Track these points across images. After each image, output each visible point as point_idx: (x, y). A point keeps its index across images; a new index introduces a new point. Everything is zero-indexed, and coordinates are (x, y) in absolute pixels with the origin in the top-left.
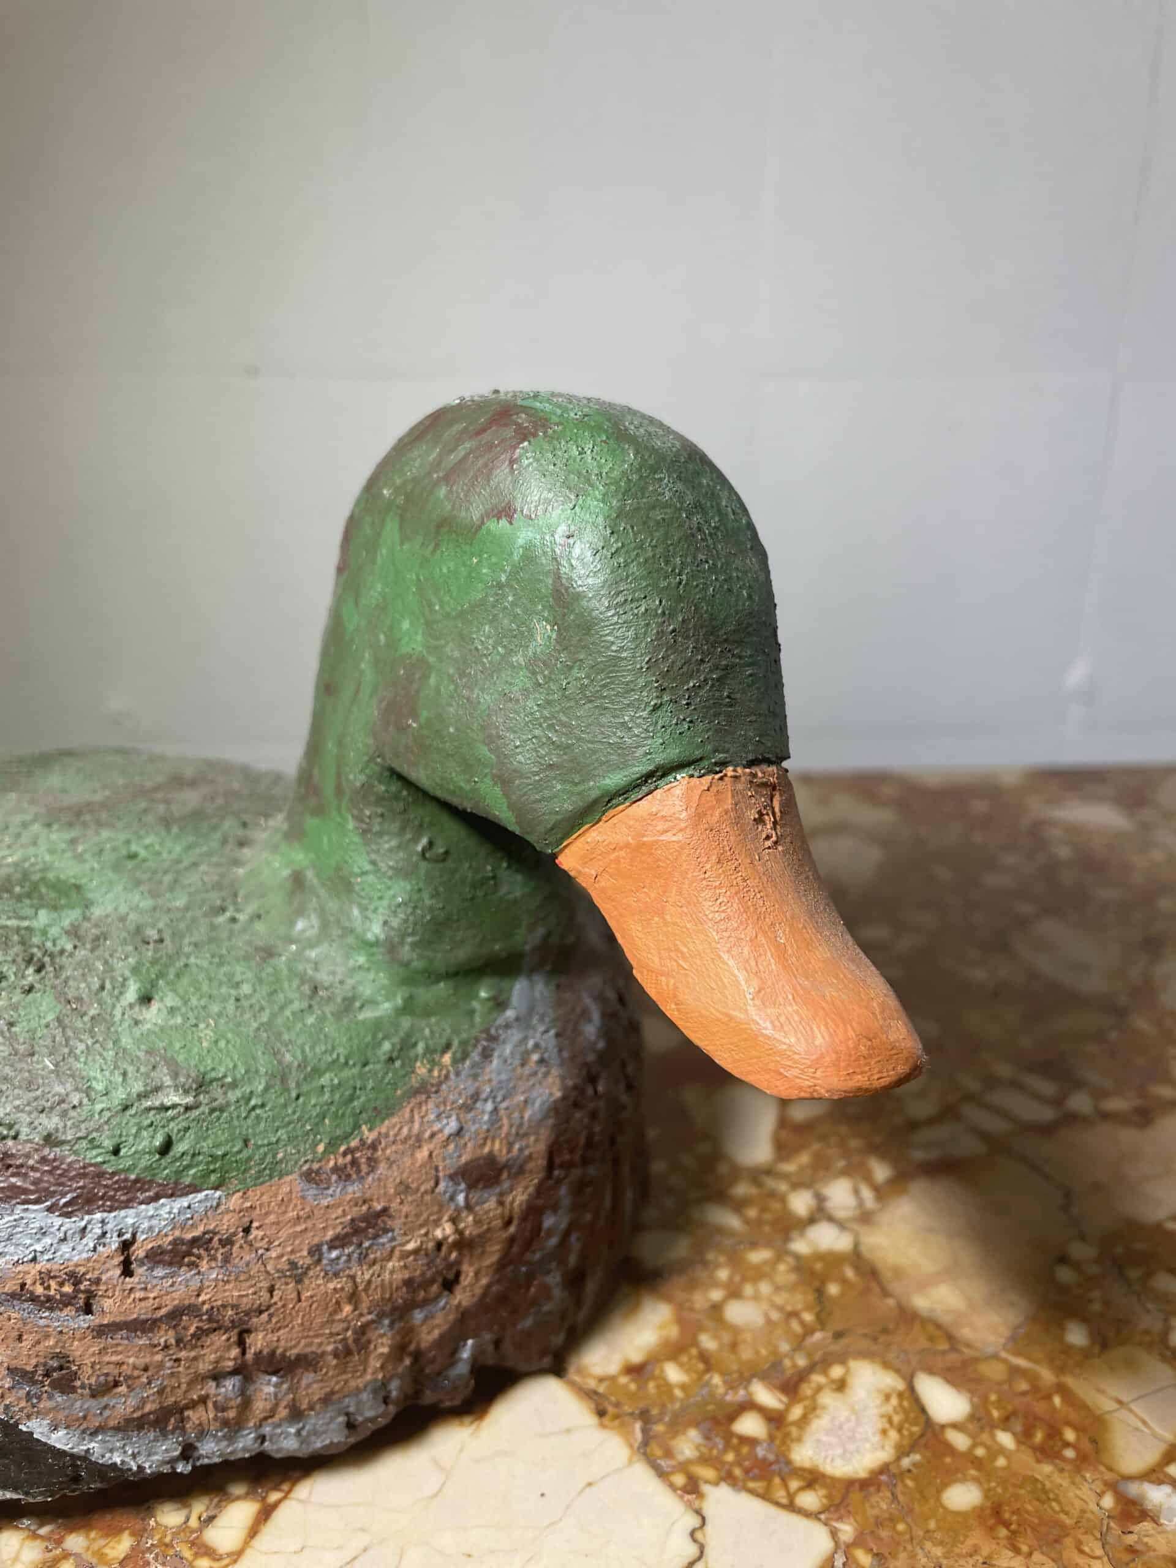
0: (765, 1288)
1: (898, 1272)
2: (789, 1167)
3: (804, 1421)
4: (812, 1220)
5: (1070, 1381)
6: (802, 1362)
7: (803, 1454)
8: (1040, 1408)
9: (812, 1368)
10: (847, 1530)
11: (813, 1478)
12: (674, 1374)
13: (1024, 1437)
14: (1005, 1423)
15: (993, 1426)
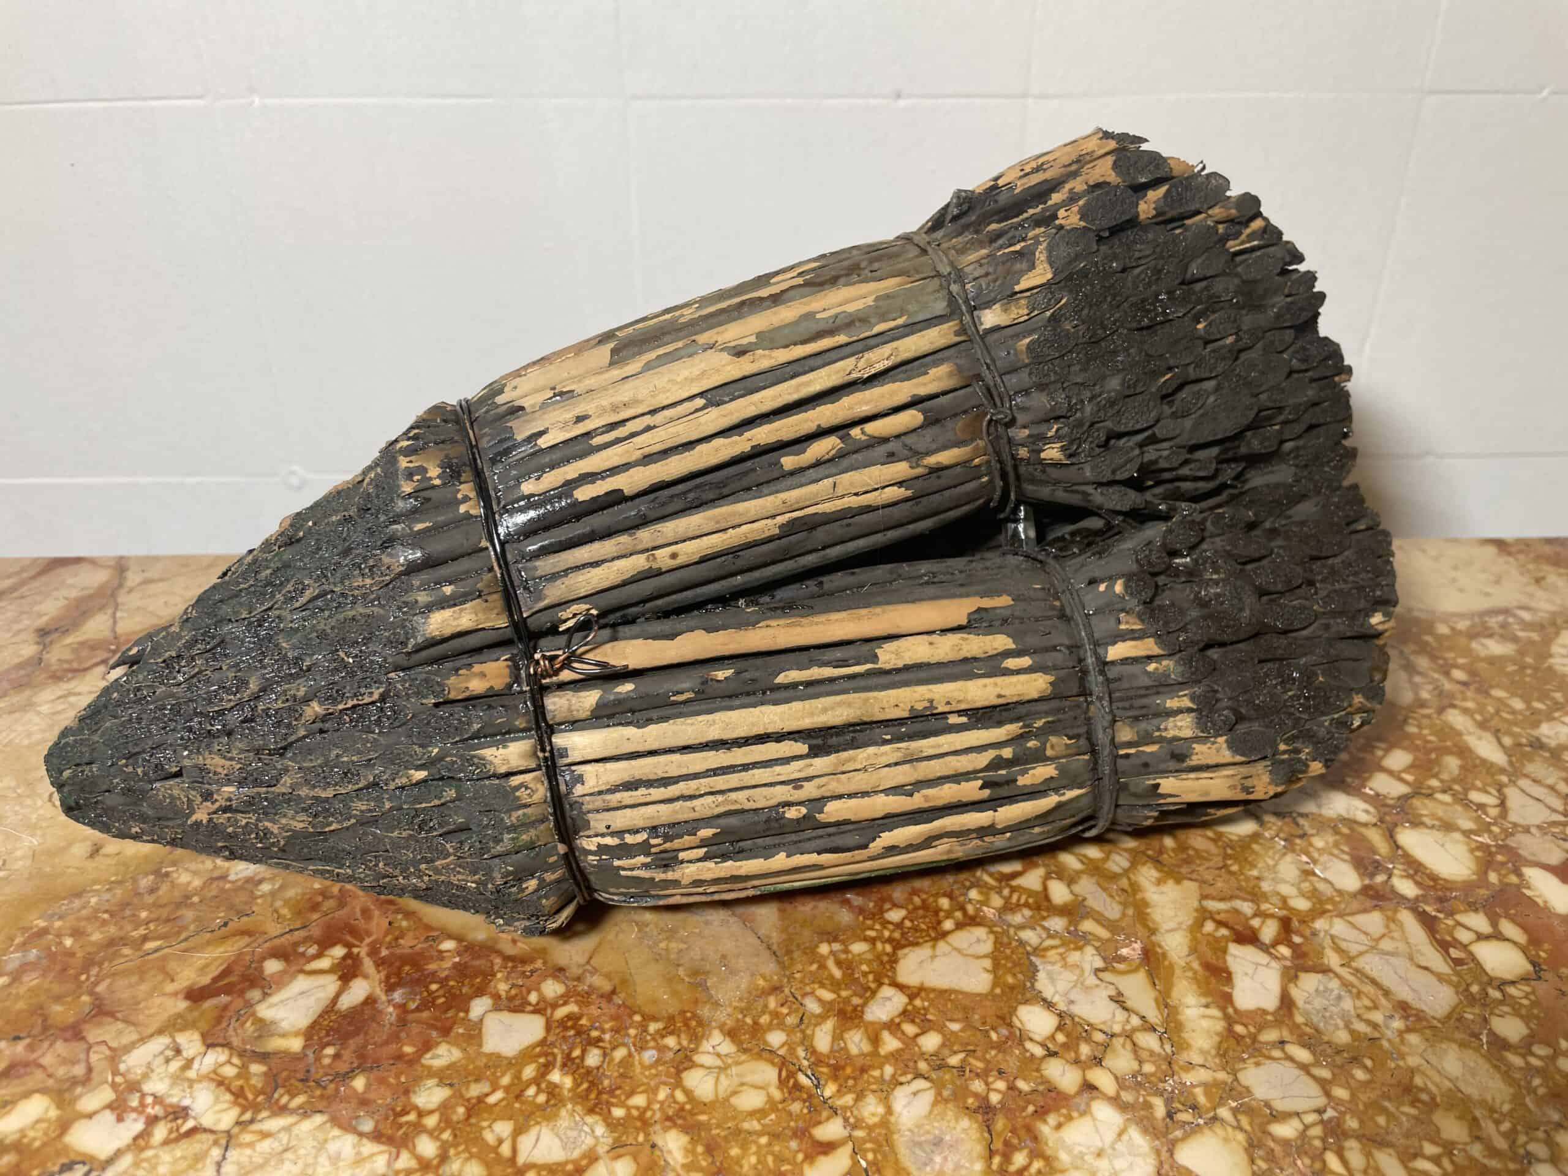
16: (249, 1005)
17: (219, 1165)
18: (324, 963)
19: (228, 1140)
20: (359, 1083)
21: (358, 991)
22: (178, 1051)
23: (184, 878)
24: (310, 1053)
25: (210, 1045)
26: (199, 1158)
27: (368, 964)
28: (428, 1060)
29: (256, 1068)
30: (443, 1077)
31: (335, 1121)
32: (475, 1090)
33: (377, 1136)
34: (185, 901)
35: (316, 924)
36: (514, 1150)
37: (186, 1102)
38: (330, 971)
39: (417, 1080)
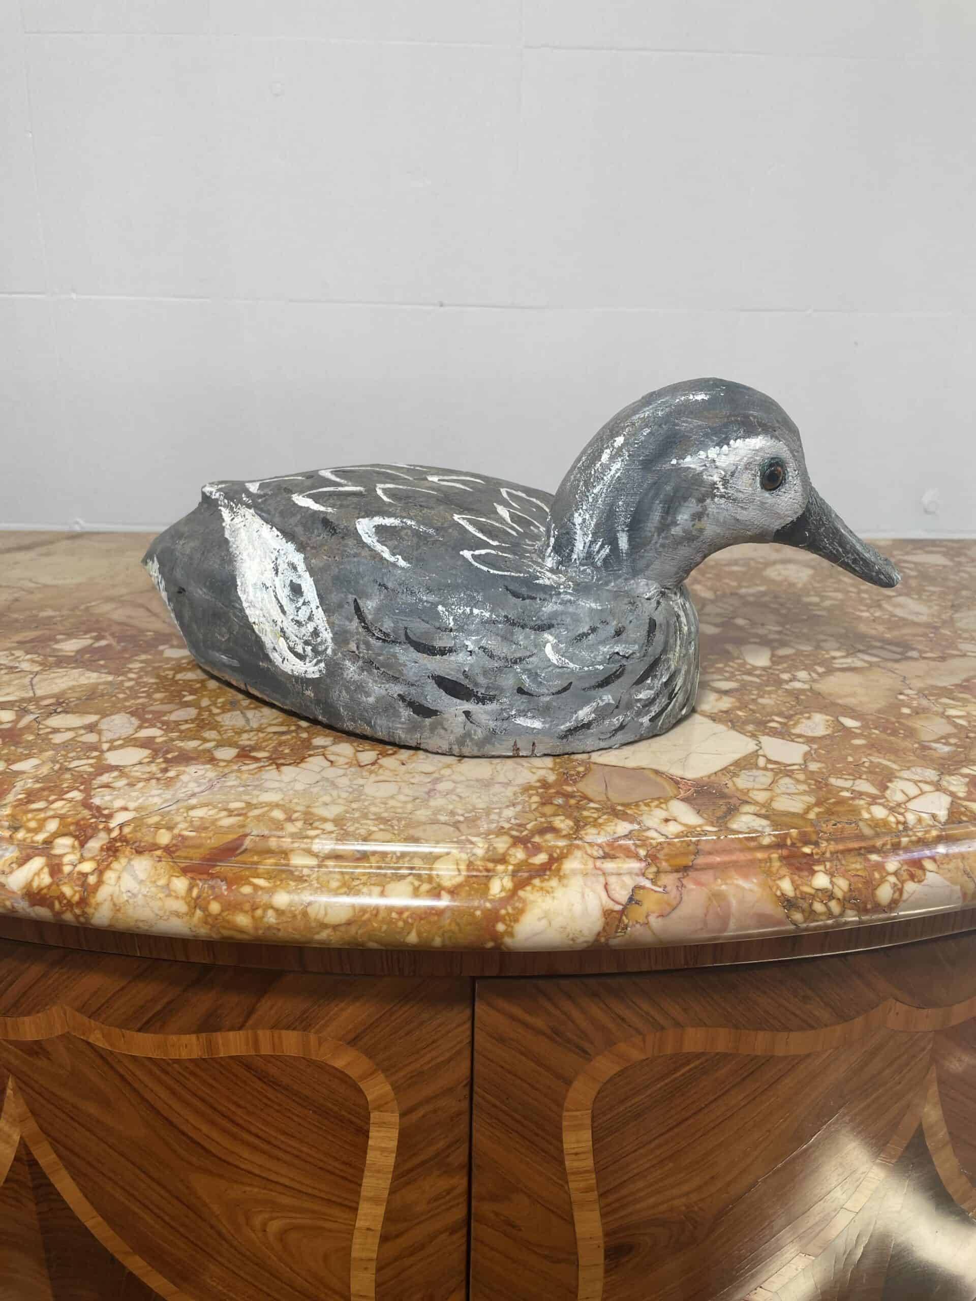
0: (773, 696)
1: (830, 695)
2: (779, 667)
3: (795, 725)
4: (791, 681)
5: (902, 721)
6: (791, 712)
7: (796, 731)
8: (890, 726)
9: (796, 714)
10: (815, 746)
11: (800, 736)
12: (740, 713)
13: (884, 730)
14: (876, 728)
15: (870, 728)
16: (49, 646)
17: (32, 679)
18: (87, 636)
19: (37, 673)
20: (102, 662)
21: (103, 643)
22: (13, 655)
23: (15, 616)
24: (78, 657)
25: (27, 653)
26: (25, 677)
27: (109, 637)
28: (136, 658)
29: (51, 659)
30: (142, 662)
31: (88, 670)
32: (157, 665)
33: (109, 673)
34: (17, 621)
35: (84, 628)
36: (174, 677)
37: (17, 665)
38: (91, 638)
39: (130, 663)
